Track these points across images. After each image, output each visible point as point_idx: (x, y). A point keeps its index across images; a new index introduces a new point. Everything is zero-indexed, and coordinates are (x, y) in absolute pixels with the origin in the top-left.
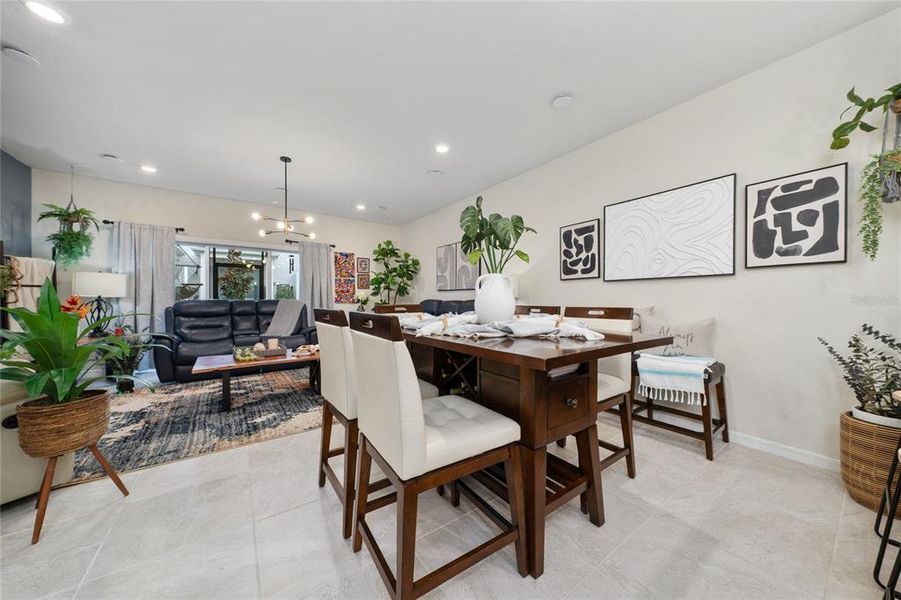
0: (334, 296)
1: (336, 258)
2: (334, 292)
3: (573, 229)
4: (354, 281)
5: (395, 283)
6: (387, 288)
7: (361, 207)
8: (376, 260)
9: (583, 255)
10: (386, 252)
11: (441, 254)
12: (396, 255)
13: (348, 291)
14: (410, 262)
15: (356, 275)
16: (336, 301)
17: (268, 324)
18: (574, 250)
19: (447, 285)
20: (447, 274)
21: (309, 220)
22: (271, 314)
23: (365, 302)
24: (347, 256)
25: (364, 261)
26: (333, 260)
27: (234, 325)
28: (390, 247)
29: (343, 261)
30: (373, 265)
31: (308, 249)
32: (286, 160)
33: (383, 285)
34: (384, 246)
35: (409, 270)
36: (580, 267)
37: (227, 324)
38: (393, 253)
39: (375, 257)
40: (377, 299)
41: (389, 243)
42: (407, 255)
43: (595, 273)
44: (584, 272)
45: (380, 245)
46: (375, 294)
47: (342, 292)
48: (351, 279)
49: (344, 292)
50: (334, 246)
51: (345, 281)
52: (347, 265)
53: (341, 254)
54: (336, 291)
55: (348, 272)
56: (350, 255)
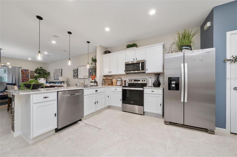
0: (21, 80)
3: (74, 69)
7: (30, 59)
9: (76, 74)
11: (54, 72)
15: (29, 75)
16: (22, 82)
18: (75, 73)
19: (55, 78)
20: (56, 76)
25: (32, 72)
36: (75, 76)
43: (77, 77)
44: (76, 77)
48: (28, 76)
49: (25, 79)
50: (21, 68)
51: (25, 77)
52: (26, 73)
53: (24, 70)
54: (22, 79)
55: (26, 74)
56: (27, 70)
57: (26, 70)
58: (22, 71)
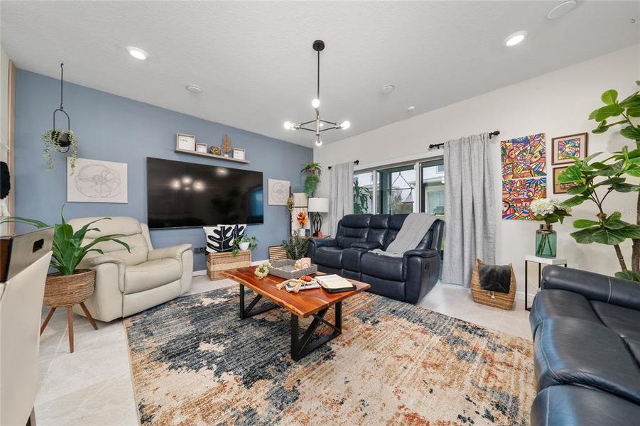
0: (500, 207)
2: (500, 202)
15: (549, 169)
16: (504, 216)
25: (571, 140)
26: (497, 154)
29: (519, 150)
32: (318, 47)
47: (516, 201)
48: (537, 178)
49: (519, 201)
50: (497, 133)
51: (523, 185)
52: (528, 156)
53: (514, 141)
54: (506, 201)
55: (530, 169)
56: (533, 138)
57: (526, 141)
58: (504, 149)
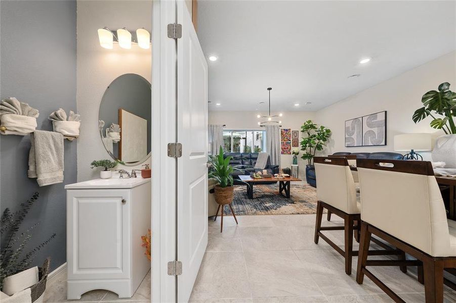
1: (282, 132)
2: (281, 149)
4: (290, 143)
5: (315, 143)
6: (310, 146)
7: (297, 105)
8: (303, 131)
10: (309, 127)
12: (314, 128)
13: (287, 148)
14: (325, 131)
15: (291, 140)
16: (282, 153)
17: (255, 163)
19: (354, 143)
20: (355, 137)
21: (281, 115)
22: (256, 159)
23: (298, 154)
24: (287, 130)
25: (296, 133)
26: (280, 133)
27: (243, 163)
28: (311, 123)
29: (285, 133)
30: (300, 134)
31: (270, 128)
32: (270, 89)
33: (308, 145)
34: (307, 123)
35: (325, 135)
37: (240, 162)
38: (312, 127)
39: (302, 129)
40: (304, 152)
41: (310, 121)
42: (322, 127)
45: (305, 123)
46: (303, 149)
47: (285, 148)
50: (281, 126)
51: (286, 143)
52: (287, 135)
53: (284, 130)
55: (287, 138)
